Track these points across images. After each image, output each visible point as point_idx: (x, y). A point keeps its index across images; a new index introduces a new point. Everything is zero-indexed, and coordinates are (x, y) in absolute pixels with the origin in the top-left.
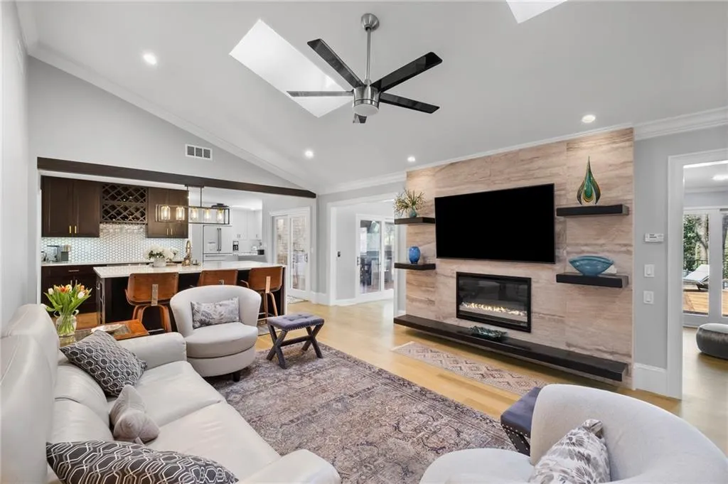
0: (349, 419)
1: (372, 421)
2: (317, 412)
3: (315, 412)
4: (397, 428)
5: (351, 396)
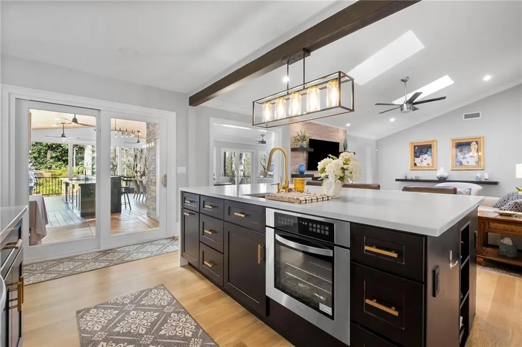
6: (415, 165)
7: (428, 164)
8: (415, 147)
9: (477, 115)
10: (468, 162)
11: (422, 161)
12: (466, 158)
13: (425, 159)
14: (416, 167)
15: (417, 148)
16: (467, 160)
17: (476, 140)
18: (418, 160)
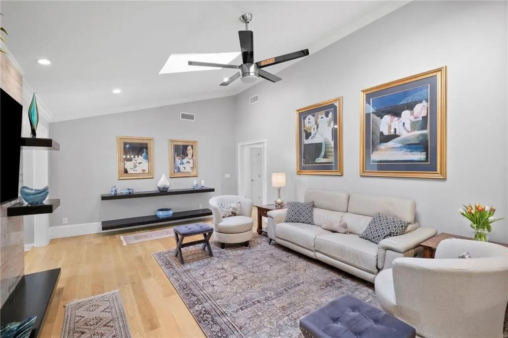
0: (262, 284)
1: (248, 282)
2: (284, 290)
3: (286, 291)
4: (235, 278)
5: (259, 302)
6: (126, 171)
7: (144, 170)
8: (125, 144)
9: (191, 117)
10: (185, 168)
11: (135, 166)
12: (183, 164)
13: (140, 163)
14: (126, 174)
15: (128, 146)
16: (183, 165)
17: (191, 144)
18: (129, 165)
